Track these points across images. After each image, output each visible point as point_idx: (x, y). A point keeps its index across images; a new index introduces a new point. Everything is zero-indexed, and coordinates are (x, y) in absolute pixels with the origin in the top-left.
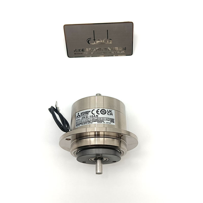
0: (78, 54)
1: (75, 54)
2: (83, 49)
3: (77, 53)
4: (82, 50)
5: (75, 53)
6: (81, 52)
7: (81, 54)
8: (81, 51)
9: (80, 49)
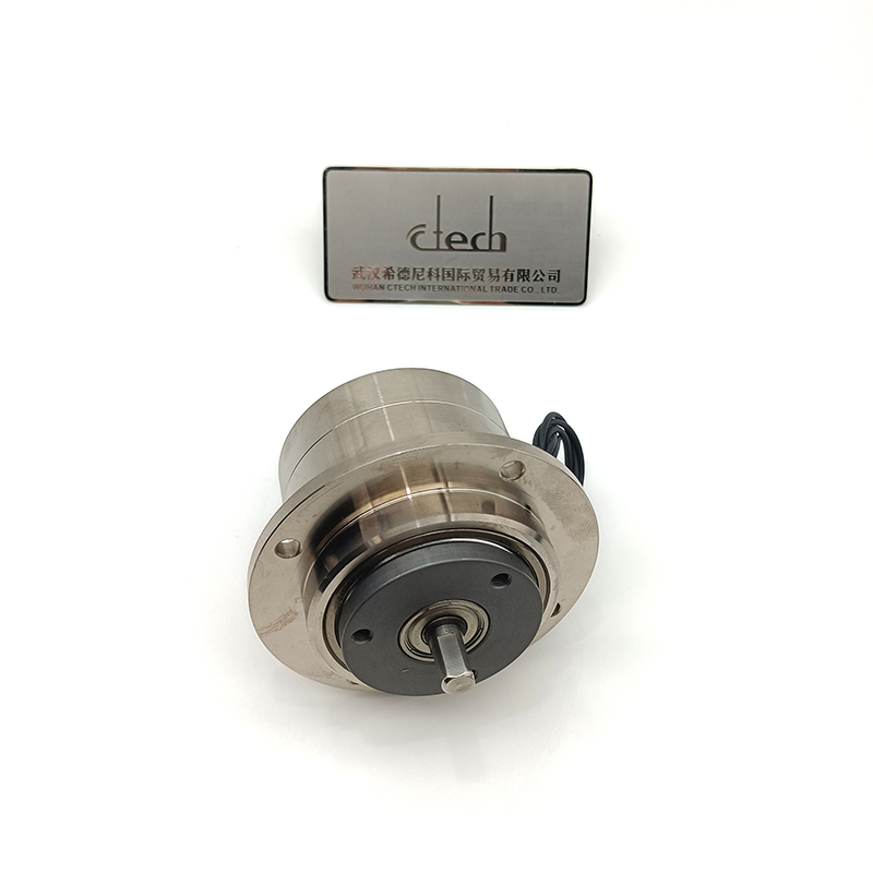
0: (367, 287)
1: (356, 287)
2: (391, 268)
3: (366, 282)
4: (388, 274)
5: (356, 282)
6: (383, 281)
7: (382, 287)
8: (380, 275)
9: (378, 269)
